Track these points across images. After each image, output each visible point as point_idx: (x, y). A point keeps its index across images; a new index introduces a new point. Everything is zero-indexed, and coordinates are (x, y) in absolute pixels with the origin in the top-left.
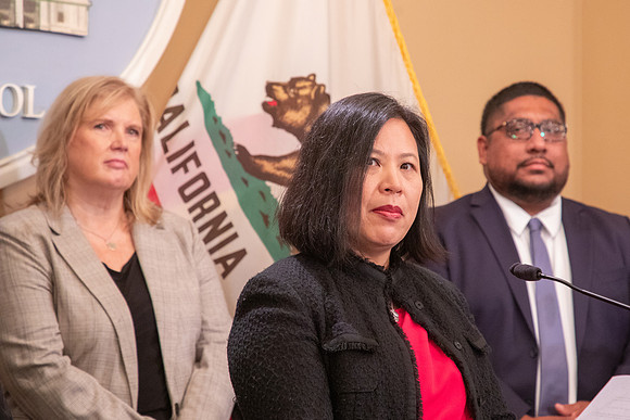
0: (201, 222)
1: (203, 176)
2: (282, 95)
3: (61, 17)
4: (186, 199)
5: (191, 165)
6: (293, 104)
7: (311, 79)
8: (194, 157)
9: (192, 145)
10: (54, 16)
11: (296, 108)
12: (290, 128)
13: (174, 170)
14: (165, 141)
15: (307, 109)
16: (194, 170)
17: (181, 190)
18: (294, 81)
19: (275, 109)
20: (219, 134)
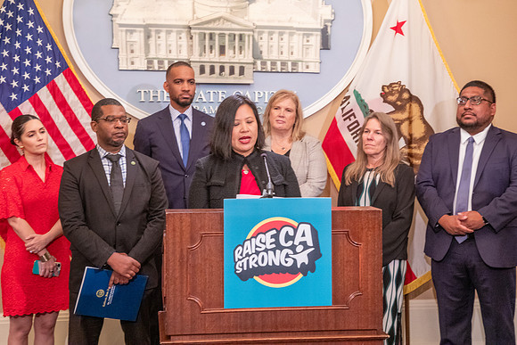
0: (356, 139)
1: (357, 122)
2: (387, 90)
3: (307, 67)
4: (350, 130)
5: (352, 118)
6: (391, 93)
7: (399, 83)
8: (353, 114)
9: (352, 110)
10: (304, 67)
11: (393, 95)
12: (389, 103)
13: (345, 120)
14: (343, 109)
15: (397, 95)
16: (353, 119)
17: (348, 127)
18: (391, 84)
19: (384, 96)
20: (363, 105)
